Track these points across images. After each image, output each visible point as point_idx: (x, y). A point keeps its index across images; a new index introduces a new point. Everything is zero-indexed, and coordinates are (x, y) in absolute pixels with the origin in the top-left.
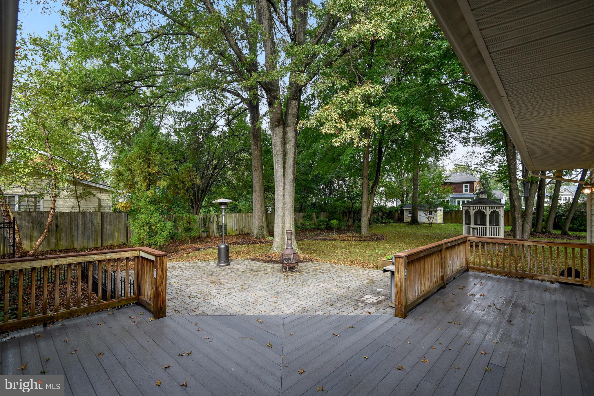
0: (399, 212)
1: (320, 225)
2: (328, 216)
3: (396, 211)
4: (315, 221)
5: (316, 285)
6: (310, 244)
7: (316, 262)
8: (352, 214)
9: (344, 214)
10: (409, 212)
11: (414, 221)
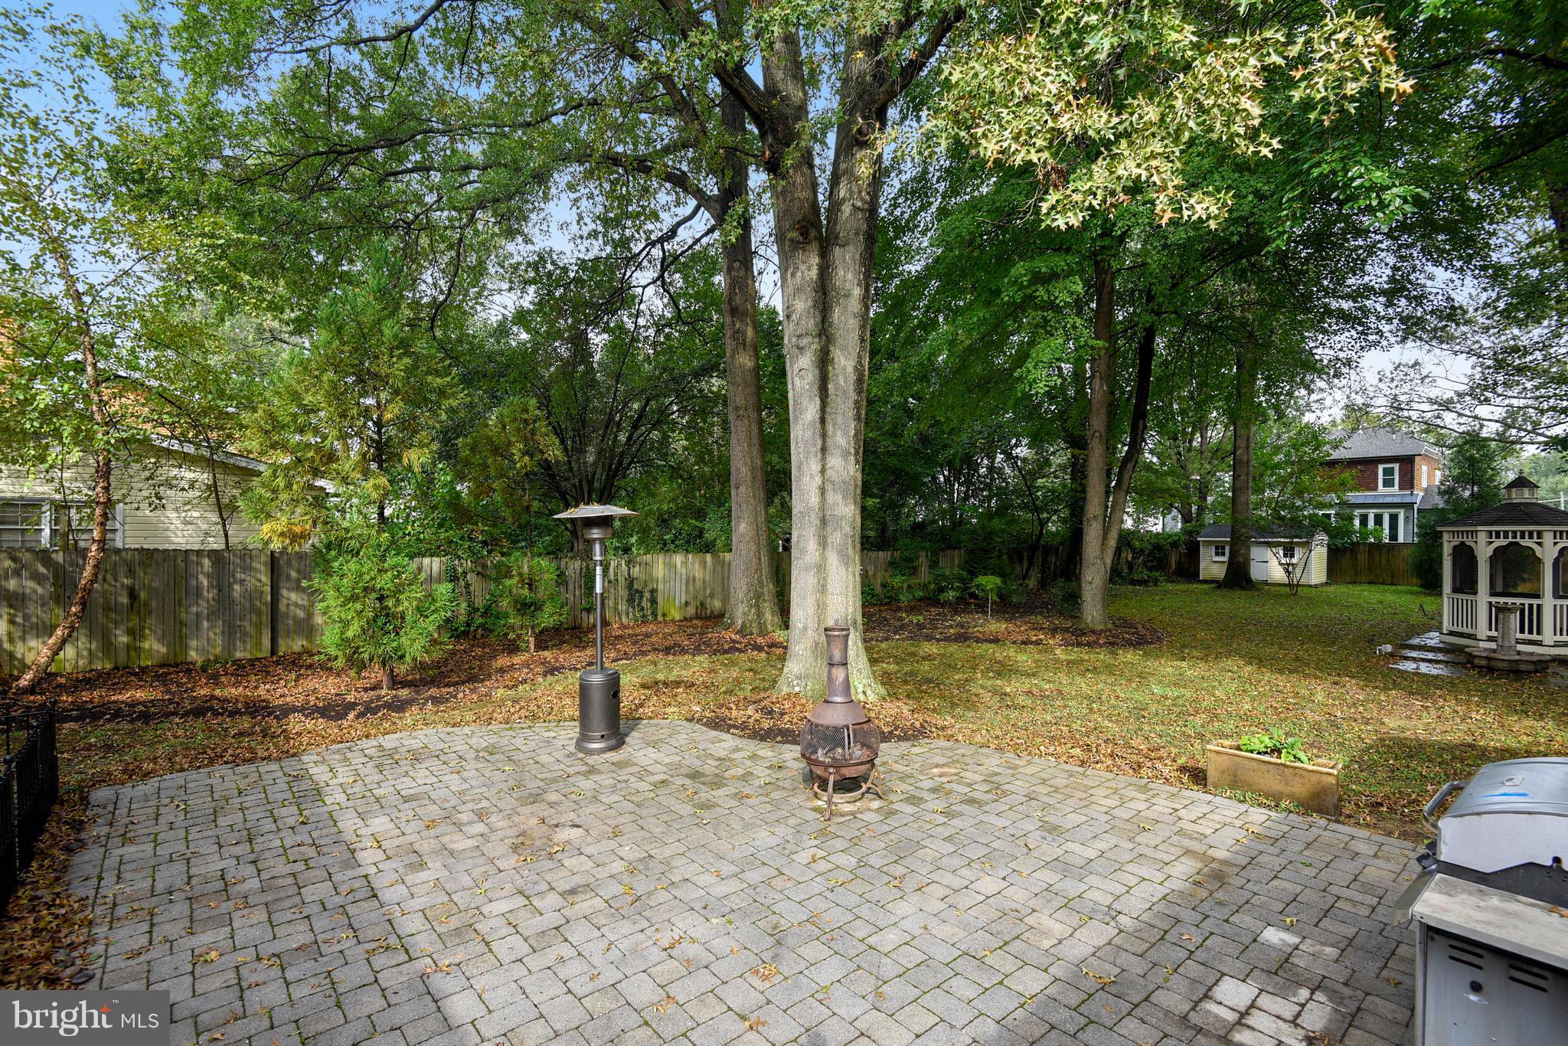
0: (1183, 549)
1: (941, 590)
2: (967, 562)
3: (1175, 545)
4: (924, 575)
5: (957, 883)
6: (914, 654)
7: (942, 743)
8: (1039, 555)
9: (1016, 555)
10: (1217, 548)
11: (1238, 577)
